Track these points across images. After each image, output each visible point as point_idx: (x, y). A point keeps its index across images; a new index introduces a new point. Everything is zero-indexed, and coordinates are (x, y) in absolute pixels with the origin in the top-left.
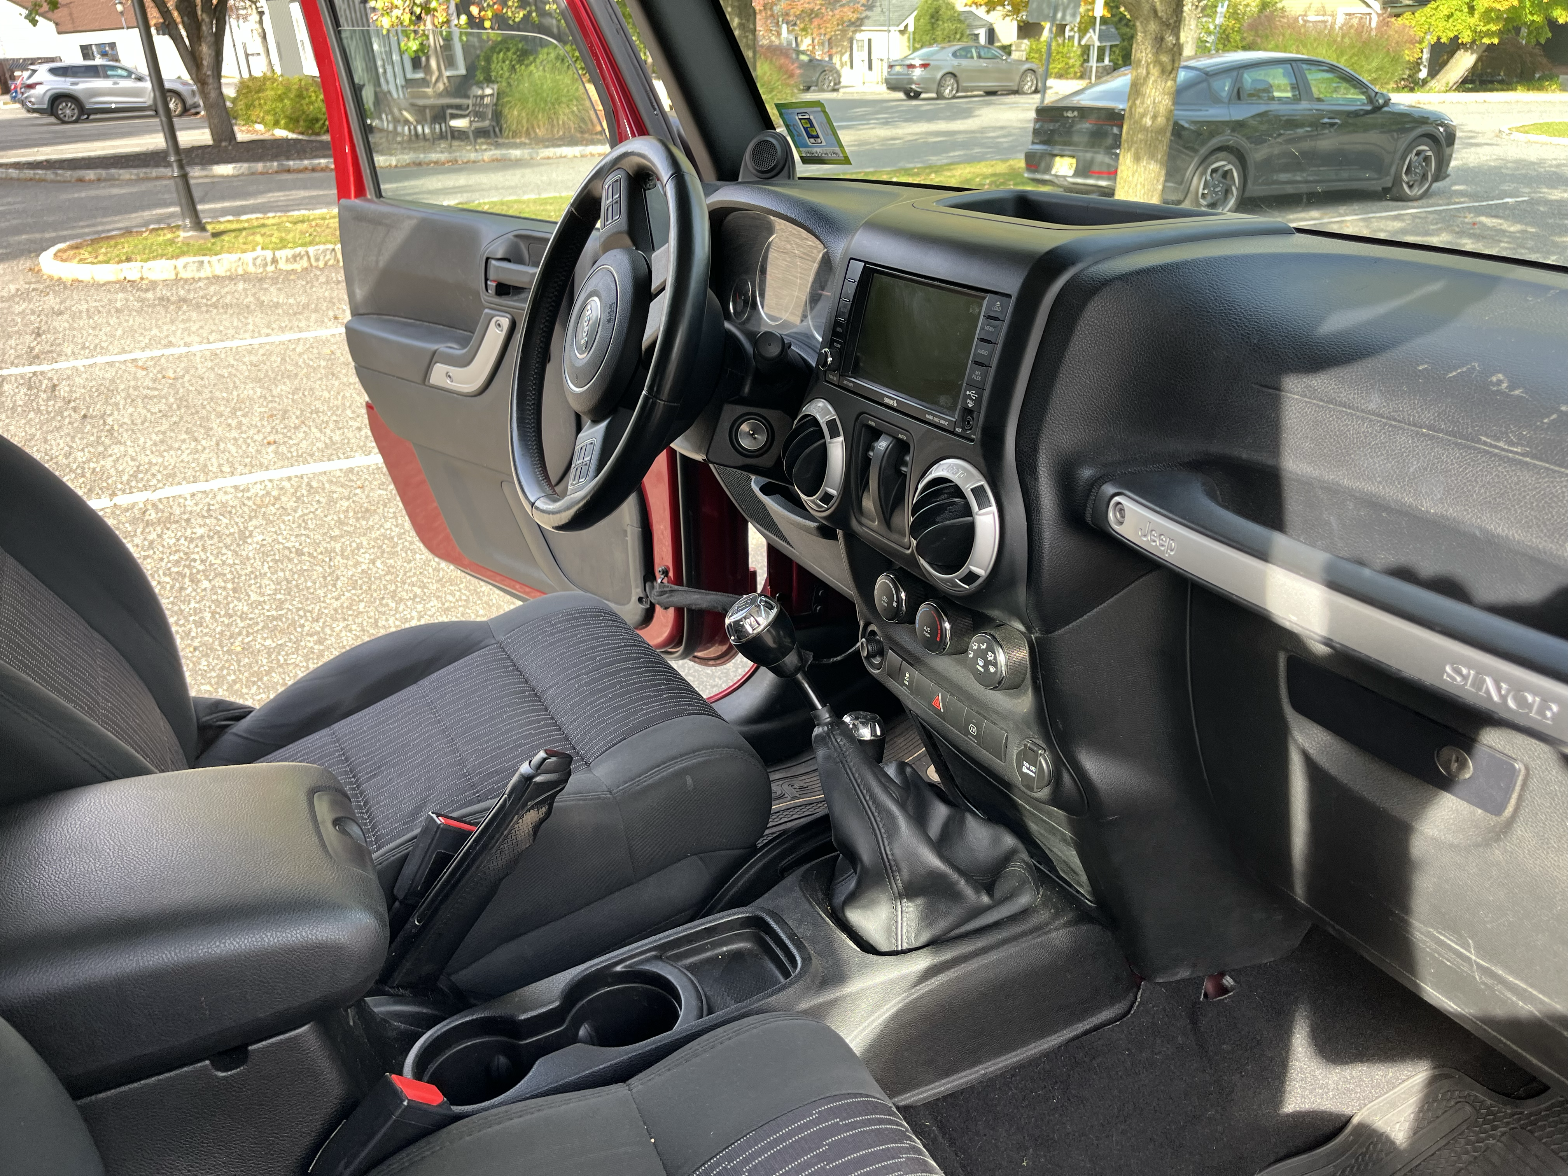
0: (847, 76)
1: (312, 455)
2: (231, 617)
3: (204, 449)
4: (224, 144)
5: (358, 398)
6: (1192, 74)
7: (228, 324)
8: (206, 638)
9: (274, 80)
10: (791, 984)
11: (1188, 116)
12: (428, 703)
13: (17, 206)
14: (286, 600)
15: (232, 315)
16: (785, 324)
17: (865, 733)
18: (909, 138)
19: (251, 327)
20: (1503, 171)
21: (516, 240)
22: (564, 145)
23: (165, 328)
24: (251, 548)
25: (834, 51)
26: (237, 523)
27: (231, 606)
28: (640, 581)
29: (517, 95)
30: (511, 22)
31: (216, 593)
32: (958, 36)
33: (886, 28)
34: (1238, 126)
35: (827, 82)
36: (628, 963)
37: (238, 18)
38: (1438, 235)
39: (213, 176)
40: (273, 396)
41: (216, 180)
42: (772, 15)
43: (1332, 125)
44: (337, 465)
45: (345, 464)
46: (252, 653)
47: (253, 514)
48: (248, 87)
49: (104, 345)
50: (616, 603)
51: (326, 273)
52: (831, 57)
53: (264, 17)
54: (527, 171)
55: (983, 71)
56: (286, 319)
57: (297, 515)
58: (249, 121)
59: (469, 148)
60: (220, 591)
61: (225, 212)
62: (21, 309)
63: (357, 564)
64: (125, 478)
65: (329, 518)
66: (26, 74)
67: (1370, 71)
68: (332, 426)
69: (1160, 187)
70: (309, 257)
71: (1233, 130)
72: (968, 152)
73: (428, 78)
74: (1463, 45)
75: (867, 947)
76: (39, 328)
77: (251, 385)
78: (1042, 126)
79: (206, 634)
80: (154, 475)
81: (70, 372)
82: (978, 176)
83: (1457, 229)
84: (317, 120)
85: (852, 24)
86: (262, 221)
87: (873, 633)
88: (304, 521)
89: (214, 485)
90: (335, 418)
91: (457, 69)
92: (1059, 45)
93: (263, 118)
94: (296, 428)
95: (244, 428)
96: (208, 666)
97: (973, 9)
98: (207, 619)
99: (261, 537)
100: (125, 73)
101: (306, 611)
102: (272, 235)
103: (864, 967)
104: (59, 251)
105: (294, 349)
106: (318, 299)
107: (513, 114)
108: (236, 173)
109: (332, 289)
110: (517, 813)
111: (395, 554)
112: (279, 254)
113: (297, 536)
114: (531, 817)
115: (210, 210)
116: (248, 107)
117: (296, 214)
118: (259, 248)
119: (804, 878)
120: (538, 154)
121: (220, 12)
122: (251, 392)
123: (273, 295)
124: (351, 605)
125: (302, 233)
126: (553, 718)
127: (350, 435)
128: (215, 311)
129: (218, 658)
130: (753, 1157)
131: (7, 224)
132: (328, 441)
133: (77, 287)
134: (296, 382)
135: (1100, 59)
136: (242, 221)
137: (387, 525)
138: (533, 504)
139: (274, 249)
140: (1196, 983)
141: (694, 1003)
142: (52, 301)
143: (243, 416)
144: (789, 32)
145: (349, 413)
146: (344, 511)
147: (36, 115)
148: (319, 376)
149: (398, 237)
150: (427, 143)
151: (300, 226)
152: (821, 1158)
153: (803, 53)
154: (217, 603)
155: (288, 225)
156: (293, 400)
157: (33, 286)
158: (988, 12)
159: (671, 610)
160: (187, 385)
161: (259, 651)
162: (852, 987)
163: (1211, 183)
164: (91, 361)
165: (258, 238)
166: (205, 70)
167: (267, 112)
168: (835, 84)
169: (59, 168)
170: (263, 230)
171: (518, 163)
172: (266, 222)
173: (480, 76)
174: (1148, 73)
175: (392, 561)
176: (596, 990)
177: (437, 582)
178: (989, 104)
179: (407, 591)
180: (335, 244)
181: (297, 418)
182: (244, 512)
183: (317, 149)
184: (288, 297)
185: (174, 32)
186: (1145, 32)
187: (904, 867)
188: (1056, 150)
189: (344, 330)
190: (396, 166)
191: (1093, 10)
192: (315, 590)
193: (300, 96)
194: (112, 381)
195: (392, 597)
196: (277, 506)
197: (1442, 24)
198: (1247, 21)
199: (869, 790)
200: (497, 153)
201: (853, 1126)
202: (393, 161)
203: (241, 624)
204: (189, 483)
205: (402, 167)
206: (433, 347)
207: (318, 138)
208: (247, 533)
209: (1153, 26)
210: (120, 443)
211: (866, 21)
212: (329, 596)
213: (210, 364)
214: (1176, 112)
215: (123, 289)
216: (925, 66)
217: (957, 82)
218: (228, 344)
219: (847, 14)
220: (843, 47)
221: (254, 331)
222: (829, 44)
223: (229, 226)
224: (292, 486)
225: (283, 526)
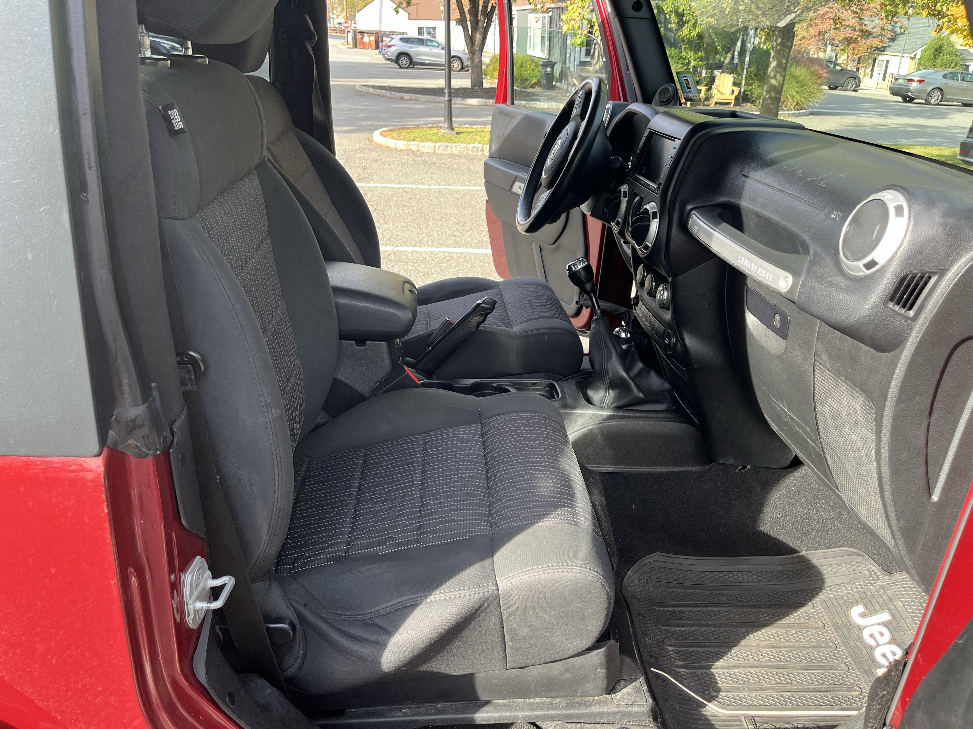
0: (866, 83)
1: (471, 245)
3: (423, 233)
4: (476, 88)
7: (451, 178)
10: (553, 401)
13: (369, 107)
15: (454, 174)
17: (623, 335)
19: (461, 181)
23: (422, 175)
25: (861, 65)
26: (427, 268)
33: (900, 54)
35: (850, 85)
36: (499, 384)
39: (466, 105)
40: (461, 215)
44: (480, 251)
45: (485, 251)
47: (436, 265)
48: (496, 59)
49: (392, 179)
52: (858, 70)
55: (963, 89)
56: (479, 179)
57: (455, 270)
58: (492, 77)
61: (466, 123)
62: (359, 156)
64: (385, 239)
66: (388, 40)
75: (589, 401)
76: (365, 166)
77: (453, 208)
80: (398, 240)
81: (373, 189)
84: (527, 80)
85: (877, 49)
86: (482, 129)
89: (423, 249)
94: (467, 231)
95: (443, 227)
99: (436, 276)
100: (436, 44)
102: (485, 137)
104: (383, 131)
105: (479, 194)
108: (478, 104)
110: (472, 316)
114: (477, 320)
115: (459, 121)
116: (494, 70)
118: (477, 143)
119: (579, 382)
121: (490, 15)
122: (452, 211)
126: (507, 313)
128: (447, 171)
131: (363, 115)
133: (387, 150)
136: (473, 128)
138: (518, 222)
139: (484, 144)
142: (374, 154)
143: (445, 221)
144: (832, 50)
146: (477, 272)
147: (389, 62)
149: (515, 122)
153: (839, 65)
156: (470, 218)
157: (367, 147)
160: (424, 203)
164: (384, 185)
165: (478, 138)
166: (475, 46)
168: (856, 87)
169: (393, 91)
170: (481, 134)
172: (484, 130)
176: (485, 390)
178: (962, 111)
181: (469, 226)
182: (432, 263)
185: (464, 24)
187: (611, 375)
193: (521, 66)
194: (391, 196)
204: (412, 246)
206: (516, 173)
208: (431, 273)
210: (387, 224)
211: (888, 49)
213: (436, 195)
215: (408, 154)
216: (921, 81)
217: (942, 95)
218: (448, 187)
219: (876, 42)
220: (868, 64)
221: (462, 183)
222: (859, 60)
223: (466, 130)
224: (457, 256)
225: (447, 273)
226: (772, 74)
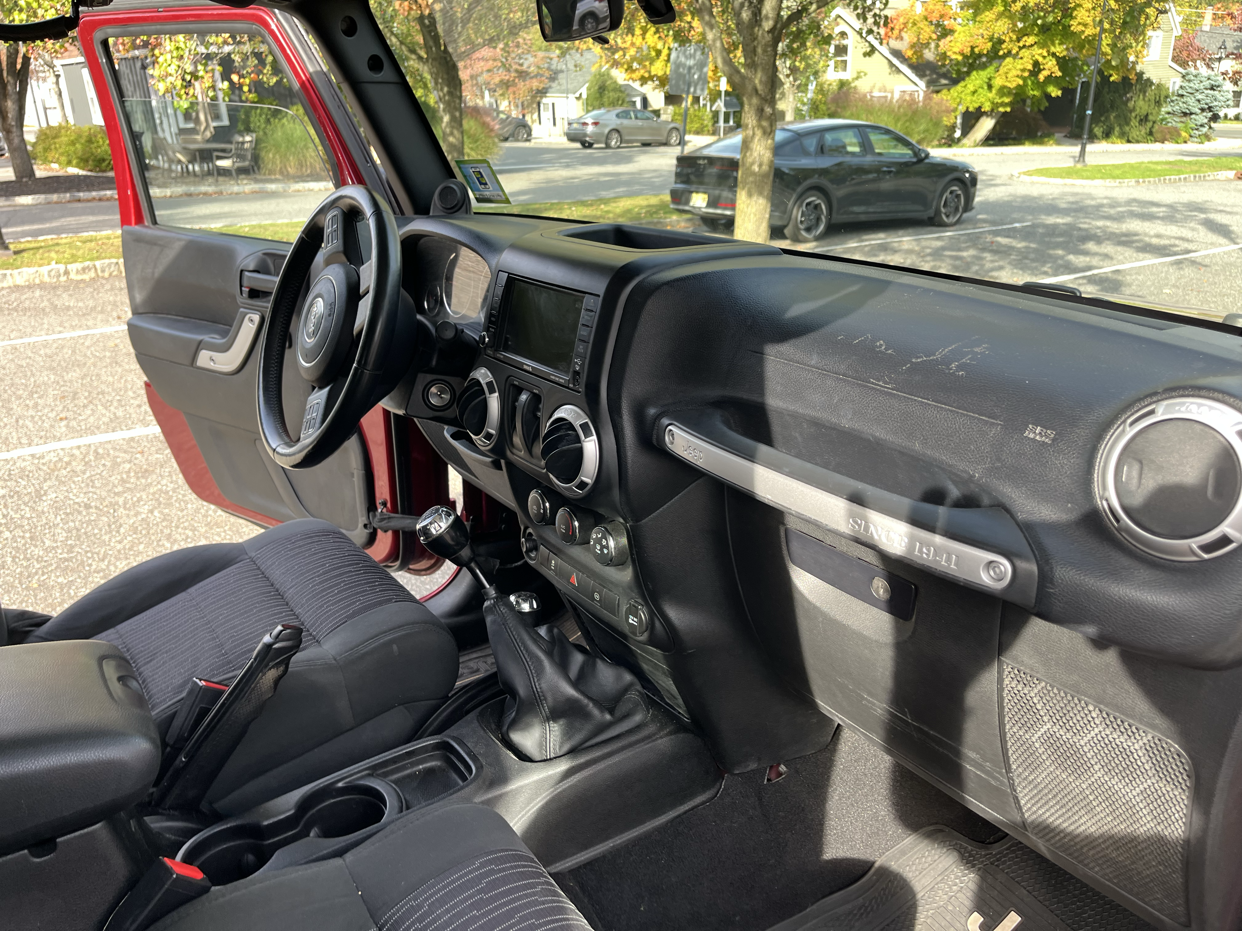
0: (536, 130)
1: (99, 428)
2: (29, 560)
3: (6, 425)
4: (24, 180)
5: (138, 382)
6: (787, 135)
7: (26, 324)
8: (8, 578)
9: (68, 129)
10: (467, 786)
11: (787, 164)
12: (194, 606)
14: (76, 545)
15: (30, 317)
16: (464, 317)
17: (526, 607)
18: (586, 177)
19: (46, 326)
20: (1014, 204)
21: (264, 257)
22: (312, 181)
24: (45, 504)
25: (526, 111)
26: (33, 485)
27: (29, 551)
28: (365, 512)
29: (272, 142)
30: (266, 86)
31: (16, 542)
32: (620, 102)
33: (565, 95)
34: (824, 172)
35: (521, 134)
36: (347, 780)
37: (38, 80)
38: (967, 251)
39: (16, 206)
40: (65, 381)
41: (17, 208)
42: (477, 84)
43: (890, 172)
44: (120, 436)
45: (127, 434)
46: (47, 588)
47: (47, 477)
48: (46, 134)
50: (347, 530)
51: (111, 281)
52: (524, 116)
53: (60, 79)
54: (281, 201)
55: (640, 128)
56: (76, 319)
57: (85, 476)
58: (46, 161)
59: (232, 182)
60: (19, 540)
61: (25, 234)
63: (137, 514)
65: (113, 478)
67: (919, 133)
68: (115, 404)
69: (767, 216)
70: (96, 269)
71: (820, 175)
72: (629, 189)
73: (198, 128)
74: (985, 114)
75: (524, 757)
77: (46, 373)
78: (681, 171)
79: (8, 575)
82: (636, 207)
83: (980, 247)
84: (104, 160)
85: (538, 91)
86: (56, 241)
87: (530, 534)
88: (91, 481)
89: (15, 454)
90: (118, 398)
91: (222, 120)
92: (695, 110)
93: (58, 159)
94: (85, 406)
95: (39, 408)
96: (10, 600)
97: (631, 83)
98: (9, 562)
99: (54, 495)
101: (93, 554)
102: (64, 252)
103: (521, 772)
105: (83, 343)
106: (104, 303)
107: (269, 156)
108: (34, 202)
109: (116, 295)
110: (261, 671)
111: (170, 505)
112: (70, 267)
113: (85, 493)
114: (272, 674)
115: (12, 233)
116: (46, 150)
117: (85, 234)
118: (53, 262)
119: (481, 715)
120: (289, 188)
121: (23, 74)
122: (46, 378)
123: (65, 299)
124: (132, 546)
125: (90, 250)
126: (292, 610)
127: (131, 410)
128: (15, 314)
129: (18, 593)
130: (431, 896)
132: (112, 416)
134: (85, 370)
135: (726, 120)
136: (39, 241)
137: (164, 482)
138: (274, 450)
139: (66, 263)
140: (760, 772)
141: (396, 804)
143: (39, 398)
144: (491, 96)
145: (130, 394)
146: (127, 472)
148: (105, 364)
149: (170, 254)
150: (197, 179)
151: (88, 245)
152: (479, 892)
153: (503, 112)
154: (17, 549)
155: (79, 244)
156: (82, 384)
158: (642, 85)
159: (390, 533)
161: (53, 587)
162: (513, 786)
163: (806, 213)
165: (53, 255)
166: (10, 121)
167: (62, 154)
168: (528, 136)
170: (57, 248)
171: (273, 195)
172: (60, 241)
173: (241, 127)
174: (754, 134)
175: (167, 511)
176: (324, 801)
177: (206, 525)
178: (645, 152)
179: (180, 534)
180: (118, 258)
181: (86, 398)
182: (39, 475)
183: (103, 183)
184: (78, 301)
186: (750, 105)
187: (550, 699)
188: (693, 187)
189: (126, 327)
190: (171, 197)
191: (719, 85)
192: (101, 535)
193: (90, 141)
195: (168, 539)
196: (68, 470)
197: (969, 98)
198: (830, 96)
199: (524, 643)
200: (256, 187)
201: (504, 870)
202: (168, 192)
203: (37, 566)
205: (177, 197)
206: (200, 337)
207: (105, 174)
208: (42, 492)
209: (755, 101)
211: (550, 90)
212: (113, 540)
213: (10, 357)
214: (776, 162)
216: (596, 124)
217: (621, 136)
218: (26, 340)
219: (535, 84)
220: (533, 108)
221: (48, 329)
222: (523, 106)
223: (28, 246)
224: (81, 453)
225: (73, 486)
226: (448, 130)
